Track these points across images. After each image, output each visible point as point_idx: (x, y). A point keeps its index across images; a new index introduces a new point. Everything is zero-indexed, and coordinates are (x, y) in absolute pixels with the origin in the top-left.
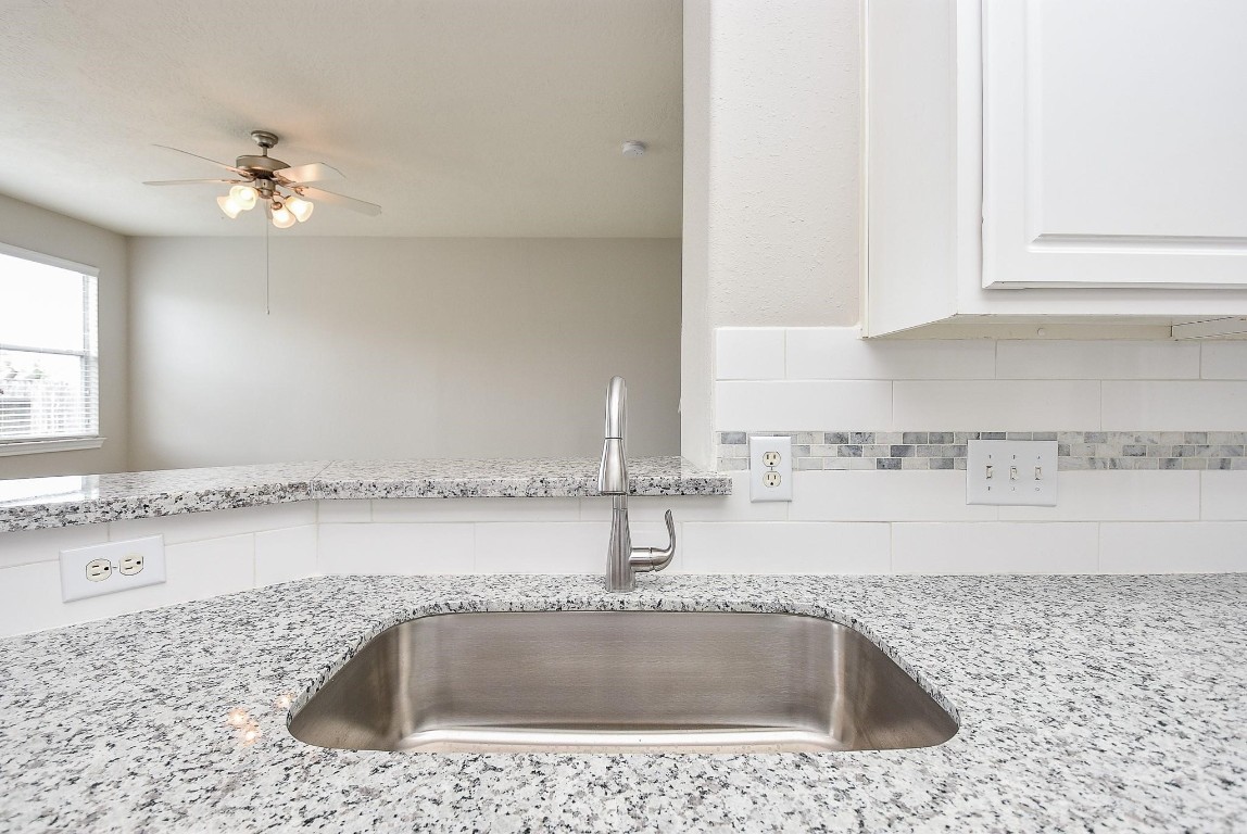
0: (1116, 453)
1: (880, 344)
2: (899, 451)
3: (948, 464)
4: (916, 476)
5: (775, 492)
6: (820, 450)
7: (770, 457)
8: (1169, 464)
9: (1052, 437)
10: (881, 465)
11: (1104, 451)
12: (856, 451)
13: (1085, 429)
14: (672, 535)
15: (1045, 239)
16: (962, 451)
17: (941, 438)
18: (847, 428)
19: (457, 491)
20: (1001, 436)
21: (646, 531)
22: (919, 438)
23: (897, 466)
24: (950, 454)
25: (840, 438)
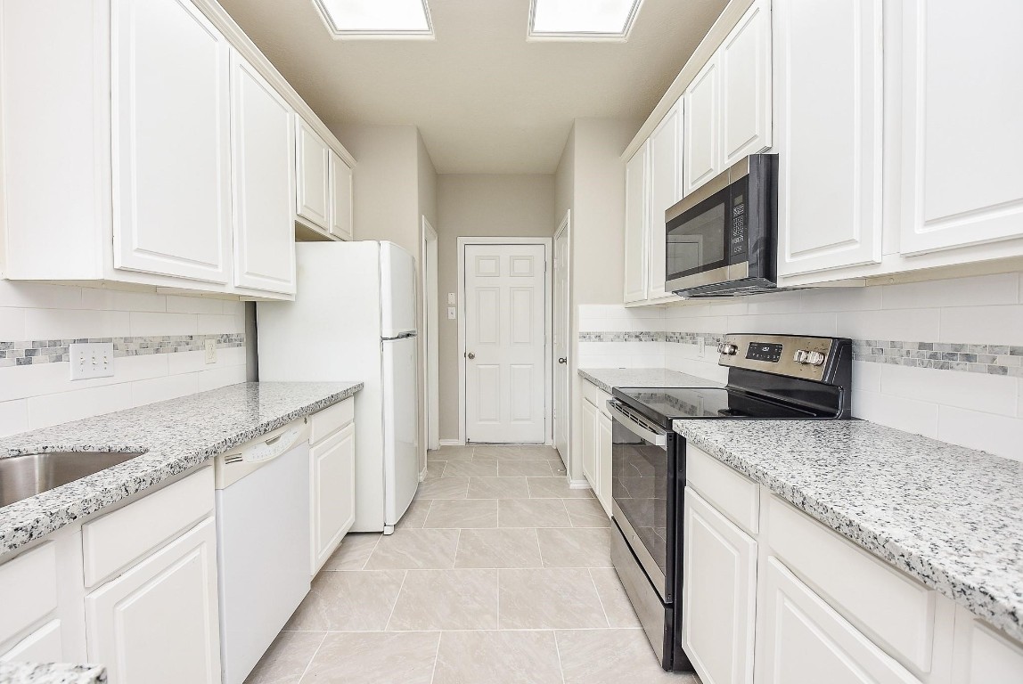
0: (137, 347)
2: (30, 353)
3: (59, 359)
4: (41, 365)
8: (157, 351)
9: (110, 340)
10: (19, 362)
11: (132, 347)
12: (2, 354)
13: (124, 336)
15: (138, 250)
16: (66, 350)
17: (54, 343)
20: (85, 341)
22: (42, 344)
23: (29, 362)
24: (60, 352)
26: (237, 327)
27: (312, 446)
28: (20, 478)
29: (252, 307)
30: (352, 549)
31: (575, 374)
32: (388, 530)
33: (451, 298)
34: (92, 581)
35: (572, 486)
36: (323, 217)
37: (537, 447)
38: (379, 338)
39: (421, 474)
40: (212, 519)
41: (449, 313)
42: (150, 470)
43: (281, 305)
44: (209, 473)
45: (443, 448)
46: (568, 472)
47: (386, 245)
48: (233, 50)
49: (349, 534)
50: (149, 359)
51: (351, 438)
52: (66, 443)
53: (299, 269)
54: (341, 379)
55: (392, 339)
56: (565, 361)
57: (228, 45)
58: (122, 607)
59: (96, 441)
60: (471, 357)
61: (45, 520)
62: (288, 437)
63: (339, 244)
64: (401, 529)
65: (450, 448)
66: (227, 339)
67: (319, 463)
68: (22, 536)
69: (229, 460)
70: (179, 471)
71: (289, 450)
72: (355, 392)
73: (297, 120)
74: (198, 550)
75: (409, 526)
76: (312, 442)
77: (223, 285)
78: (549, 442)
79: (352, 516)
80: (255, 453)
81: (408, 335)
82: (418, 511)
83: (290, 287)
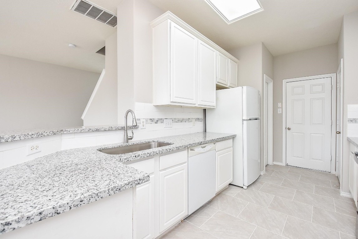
0: (177, 121)
1: (157, 106)
2: (157, 121)
3: (162, 123)
4: (159, 124)
5: (143, 128)
6: (149, 121)
7: (143, 122)
9: (172, 119)
10: (155, 123)
12: (153, 121)
13: (175, 118)
14: (133, 134)
15: (175, 97)
17: (161, 119)
18: (152, 118)
19: (95, 130)
20: (167, 119)
21: (130, 134)
22: (159, 119)
23: (157, 123)
24: (162, 121)
25: (151, 119)
26: (201, 116)
27: (217, 152)
28: (153, 146)
29: (205, 110)
30: (231, 189)
31: (345, 139)
32: (245, 187)
33: (279, 105)
34: (160, 169)
35: (341, 194)
36: (226, 81)
37: (327, 174)
38: (242, 119)
39: (262, 172)
40: (186, 164)
41: (278, 111)
42: (172, 147)
43: (212, 109)
44: (186, 152)
45: (275, 165)
46: (341, 187)
47: (245, 88)
48: (199, 40)
49: (230, 184)
50: (180, 123)
51: (232, 152)
52: (161, 141)
53: (217, 98)
54: (228, 132)
55: (246, 120)
56: (340, 133)
57: (197, 39)
58: (166, 177)
59: (166, 141)
60: (289, 129)
61: (152, 153)
62: (209, 147)
63: (231, 89)
64: (250, 188)
65: (278, 165)
66: (198, 119)
67: (219, 157)
68: (148, 155)
69: (192, 150)
70: (179, 149)
71: (209, 151)
72: (233, 137)
73: (218, 53)
74: (183, 170)
75: (253, 188)
76: (216, 151)
77: (195, 104)
78: (333, 172)
79: (232, 178)
80: (198, 149)
81: (256, 119)
82: (258, 184)
83: (214, 104)
